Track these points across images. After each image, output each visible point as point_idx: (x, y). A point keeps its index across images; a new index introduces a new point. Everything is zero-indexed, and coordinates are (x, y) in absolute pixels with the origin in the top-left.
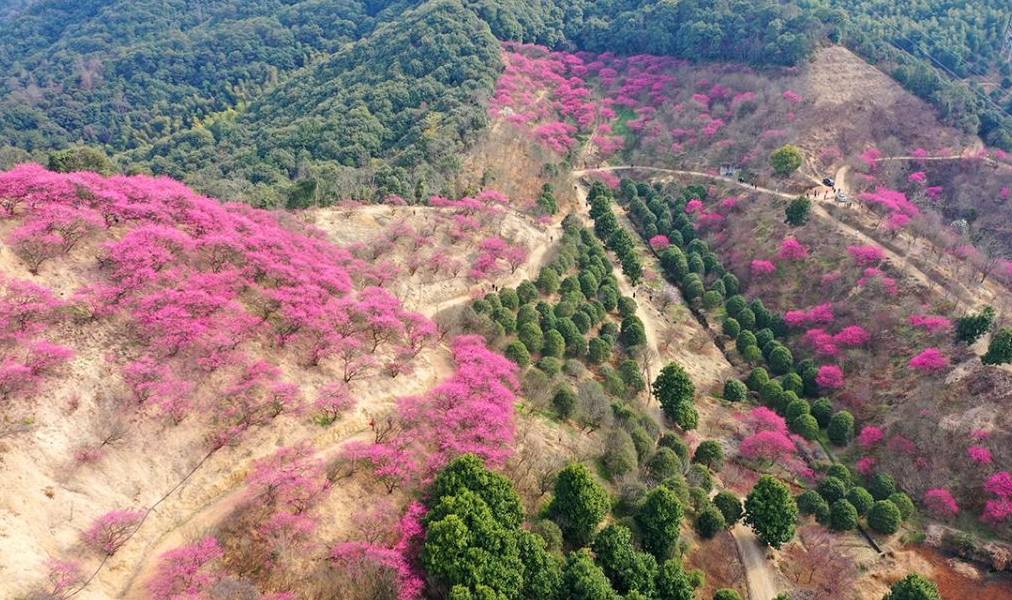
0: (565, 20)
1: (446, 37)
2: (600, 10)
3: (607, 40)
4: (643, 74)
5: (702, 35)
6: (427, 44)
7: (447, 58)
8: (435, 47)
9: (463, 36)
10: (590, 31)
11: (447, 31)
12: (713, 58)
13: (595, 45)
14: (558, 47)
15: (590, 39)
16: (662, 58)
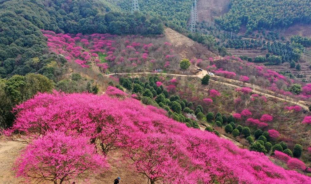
0: (57, 22)
1: (15, 27)
2: (70, 18)
3: (78, 29)
4: (100, 40)
5: (121, 25)
6: (6, 30)
7: (19, 36)
8: (11, 31)
9: (22, 26)
10: (70, 25)
11: (14, 24)
12: (127, 33)
13: (73, 31)
14: (57, 32)
15: (71, 29)
16: (105, 34)
